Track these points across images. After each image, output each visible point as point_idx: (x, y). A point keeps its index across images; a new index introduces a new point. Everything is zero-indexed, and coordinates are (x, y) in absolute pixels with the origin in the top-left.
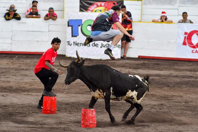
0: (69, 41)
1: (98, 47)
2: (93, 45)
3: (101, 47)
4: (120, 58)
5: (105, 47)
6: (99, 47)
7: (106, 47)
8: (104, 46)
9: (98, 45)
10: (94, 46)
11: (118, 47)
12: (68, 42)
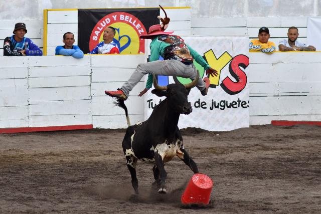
0: (152, 100)
1: (206, 108)
2: (197, 105)
3: (211, 109)
4: (249, 127)
5: (218, 107)
6: (208, 108)
7: (220, 107)
8: (217, 105)
9: (205, 104)
10: (199, 107)
11: (242, 105)
12: (149, 101)
